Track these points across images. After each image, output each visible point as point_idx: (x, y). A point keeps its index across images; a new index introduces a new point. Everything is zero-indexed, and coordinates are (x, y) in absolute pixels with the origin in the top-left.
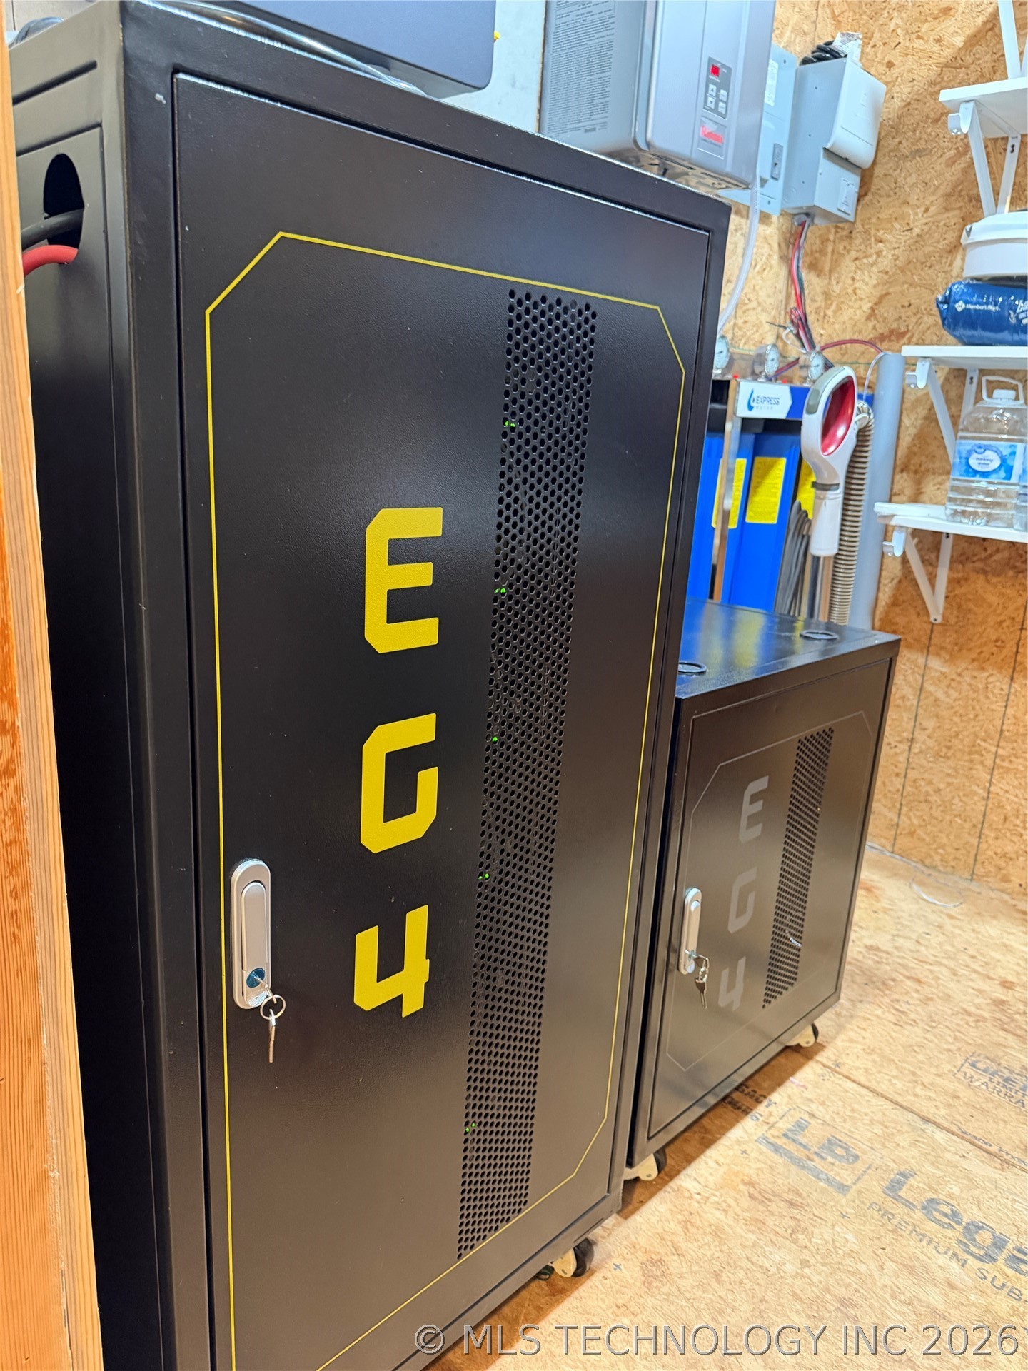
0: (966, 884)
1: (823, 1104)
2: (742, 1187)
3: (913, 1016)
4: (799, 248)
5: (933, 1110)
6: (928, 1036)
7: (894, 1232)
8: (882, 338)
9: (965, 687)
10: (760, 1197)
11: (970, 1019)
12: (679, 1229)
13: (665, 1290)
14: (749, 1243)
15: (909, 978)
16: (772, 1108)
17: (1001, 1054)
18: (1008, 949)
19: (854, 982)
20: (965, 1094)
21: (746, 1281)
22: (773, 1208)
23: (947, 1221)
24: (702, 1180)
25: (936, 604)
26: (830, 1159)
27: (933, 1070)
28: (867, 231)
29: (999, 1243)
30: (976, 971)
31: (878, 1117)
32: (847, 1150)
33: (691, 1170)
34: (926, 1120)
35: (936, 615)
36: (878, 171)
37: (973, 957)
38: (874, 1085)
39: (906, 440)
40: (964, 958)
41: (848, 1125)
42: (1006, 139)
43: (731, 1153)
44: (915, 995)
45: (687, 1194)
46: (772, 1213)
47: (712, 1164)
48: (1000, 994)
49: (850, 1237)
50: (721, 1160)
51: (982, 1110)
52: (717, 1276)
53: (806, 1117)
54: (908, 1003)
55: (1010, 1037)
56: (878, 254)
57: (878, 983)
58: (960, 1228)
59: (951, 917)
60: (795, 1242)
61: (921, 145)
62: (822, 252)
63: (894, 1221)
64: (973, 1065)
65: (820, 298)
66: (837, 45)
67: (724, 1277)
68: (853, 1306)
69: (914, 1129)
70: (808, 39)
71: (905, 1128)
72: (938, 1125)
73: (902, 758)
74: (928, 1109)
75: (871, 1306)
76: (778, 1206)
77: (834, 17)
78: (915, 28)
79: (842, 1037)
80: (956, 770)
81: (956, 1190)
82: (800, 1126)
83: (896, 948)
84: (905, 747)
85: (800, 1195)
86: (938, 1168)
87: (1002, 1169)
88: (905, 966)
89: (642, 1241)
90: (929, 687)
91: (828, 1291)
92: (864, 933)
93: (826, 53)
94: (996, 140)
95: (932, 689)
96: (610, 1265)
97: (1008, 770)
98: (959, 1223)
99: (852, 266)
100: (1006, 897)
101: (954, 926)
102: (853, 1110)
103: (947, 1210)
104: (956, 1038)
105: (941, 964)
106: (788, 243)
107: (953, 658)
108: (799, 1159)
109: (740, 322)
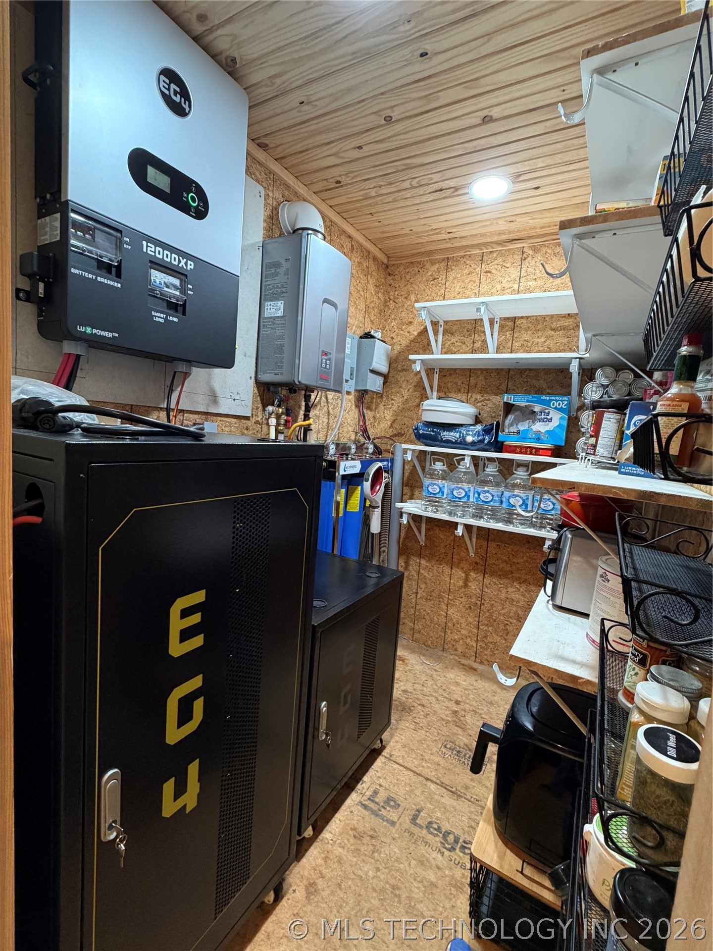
0: (441, 653)
1: (385, 778)
2: (351, 832)
3: (421, 725)
4: (362, 403)
5: (430, 773)
6: (428, 734)
7: (415, 843)
8: (395, 435)
9: (435, 571)
10: (358, 837)
11: (444, 722)
12: (323, 862)
13: (316, 900)
14: (354, 863)
15: (419, 705)
16: (364, 785)
17: (455, 739)
18: (457, 684)
19: (398, 710)
20: (442, 762)
21: (352, 886)
22: (364, 841)
23: (436, 832)
24: (333, 832)
25: (422, 539)
26: (388, 808)
27: (430, 752)
28: (388, 396)
29: (456, 840)
30: (446, 697)
31: (407, 781)
32: (395, 802)
33: (328, 828)
34: (427, 779)
35: (422, 543)
36: (390, 374)
37: (444, 690)
38: (406, 764)
39: (407, 474)
40: (441, 691)
41: (395, 788)
42: (434, 369)
43: (346, 813)
44: (422, 713)
45: (326, 841)
46: (363, 844)
47: (338, 822)
48: (455, 708)
49: (396, 850)
50: (342, 818)
51: (449, 769)
52: (339, 885)
53: (378, 787)
54: (419, 718)
55: (459, 729)
56: (392, 404)
57: (406, 709)
58: (441, 835)
59: (436, 671)
60: (373, 858)
61: (405, 367)
62: (372, 402)
63: (415, 837)
64: (445, 747)
65: (372, 419)
66: (372, 333)
67: (343, 886)
68: (398, 889)
69: (422, 784)
70: (362, 329)
71: (419, 785)
72: (432, 781)
73: (413, 600)
74: (427, 773)
75: (406, 887)
76: (366, 839)
77: (371, 321)
78: (400, 326)
79: (393, 740)
80: (434, 604)
81: (439, 815)
82: (376, 793)
83: (414, 690)
84: (414, 596)
85: (376, 832)
86: (432, 805)
87: (457, 800)
88: (418, 699)
89: (306, 873)
90: (422, 571)
91: (387, 882)
92: (402, 684)
93: (368, 336)
94: (430, 369)
95: (423, 572)
96: (291, 891)
97: (453, 605)
98: (441, 833)
99: (383, 408)
100: (457, 658)
101: (437, 675)
102: (397, 780)
103: (436, 827)
104: (438, 734)
105: (432, 695)
106: (358, 401)
107: (429, 560)
108: (375, 811)
109: (341, 431)
